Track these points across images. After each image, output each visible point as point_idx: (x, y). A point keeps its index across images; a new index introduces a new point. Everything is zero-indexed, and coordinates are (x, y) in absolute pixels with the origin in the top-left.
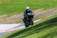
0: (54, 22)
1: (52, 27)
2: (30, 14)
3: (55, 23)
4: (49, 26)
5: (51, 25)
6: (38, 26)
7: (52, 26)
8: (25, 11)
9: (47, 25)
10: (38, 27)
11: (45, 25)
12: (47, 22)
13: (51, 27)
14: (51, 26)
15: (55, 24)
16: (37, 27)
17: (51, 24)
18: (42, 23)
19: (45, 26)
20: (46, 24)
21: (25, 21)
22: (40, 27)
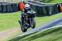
2: (31, 12)
21: (23, 22)
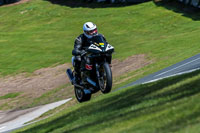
0: (119, 108)
1: (111, 125)
3: (122, 112)
4: (99, 122)
5: (105, 119)
6: (61, 123)
7: (112, 122)
8: (80, 40)
9: (93, 118)
10: (61, 126)
11: (86, 120)
12: (91, 109)
13: (106, 126)
14: (108, 124)
15: (121, 115)
16: (58, 127)
17: (106, 114)
18: (74, 112)
19: (86, 123)
20: (89, 114)
22: (68, 125)
